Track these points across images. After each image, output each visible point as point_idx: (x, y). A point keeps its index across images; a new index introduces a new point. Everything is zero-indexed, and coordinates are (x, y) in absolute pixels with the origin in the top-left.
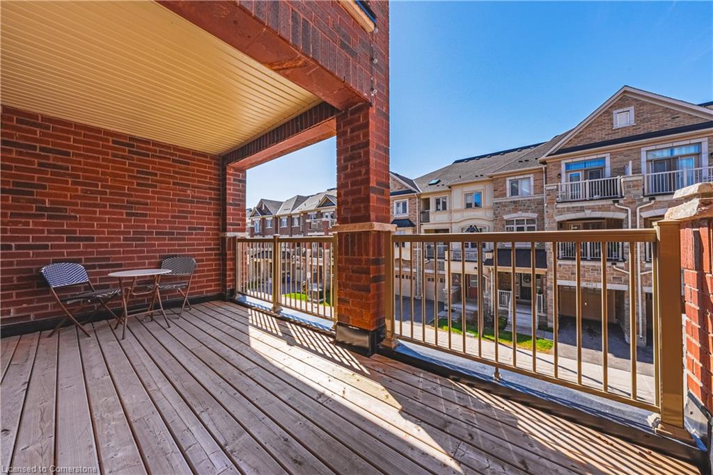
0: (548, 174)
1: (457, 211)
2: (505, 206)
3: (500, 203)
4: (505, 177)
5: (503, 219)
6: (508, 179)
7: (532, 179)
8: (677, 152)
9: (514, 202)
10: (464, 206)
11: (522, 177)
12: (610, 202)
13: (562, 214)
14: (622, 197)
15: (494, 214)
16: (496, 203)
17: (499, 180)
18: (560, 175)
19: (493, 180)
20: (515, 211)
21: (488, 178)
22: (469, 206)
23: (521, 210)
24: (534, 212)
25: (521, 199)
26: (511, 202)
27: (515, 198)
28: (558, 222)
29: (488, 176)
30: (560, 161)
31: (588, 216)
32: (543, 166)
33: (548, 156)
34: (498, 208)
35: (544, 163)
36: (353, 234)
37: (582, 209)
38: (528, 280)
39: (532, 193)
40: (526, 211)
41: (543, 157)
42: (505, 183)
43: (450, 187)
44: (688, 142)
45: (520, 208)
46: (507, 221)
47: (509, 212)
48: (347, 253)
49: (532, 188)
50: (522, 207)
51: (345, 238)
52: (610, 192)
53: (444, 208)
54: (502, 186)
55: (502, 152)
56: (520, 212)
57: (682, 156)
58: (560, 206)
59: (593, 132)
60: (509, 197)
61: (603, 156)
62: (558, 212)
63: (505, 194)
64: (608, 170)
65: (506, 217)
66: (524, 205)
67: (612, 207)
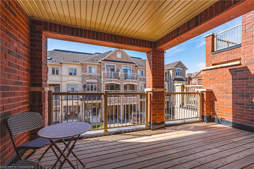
0: (101, 67)
1: (65, 76)
2: (87, 76)
3: (85, 75)
4: (87, 65)
5: (85, 82)
6: (88, 66)
7: (96, 67)
8: (127, 68)
9: (90, 75)
10: (68, 74)
11: (93, 66)
12: (117, 79)
13: (107, 82)
14: (120, 78)
15: (83, 79)
16: (83, 75)
17: (85, 65)
18: (104, 68)
19: (82, 65)
20: (90, 79)
21: (80, 64)
22: (71, 74)
23: (92, 79)
24: (96, 80)
25: (92, 74)
26: (89, 75)
27: (90, 74)
28: (106, 84)
29: (80, 63)
30: (105, 63)
31: (113, 83)
32: (100, 64)
33: (101, 61)
34: (84, 77)
35: (100, 63)
36: (158, 92)
37: (112, 81)
38: (94, 105)
39: (96, 73)
40: (94, 79)
41: (100, 61)
42: (87, 67)
43: (61, 63)
44: (129, 66)
45: (92, 78)
46: (87, 82)
47: (88, 79)
48: (156, 98)
49: (96, 71)
50: (93, 78)
51: (156, 93)
52: (116, 76)
53: (57, 74)
54: (86, 68)
55: (78, 52)
56: (92, 80)
57: (129, 69)
58: (106, 79)
59: (113, 57)
60: (88, 73)
61: (115, 65)
62: (106, 81)
63: (87, 71)
64: (116, 70)
65: (87, 81)
66: (93, 77)
67: (118, 81)
